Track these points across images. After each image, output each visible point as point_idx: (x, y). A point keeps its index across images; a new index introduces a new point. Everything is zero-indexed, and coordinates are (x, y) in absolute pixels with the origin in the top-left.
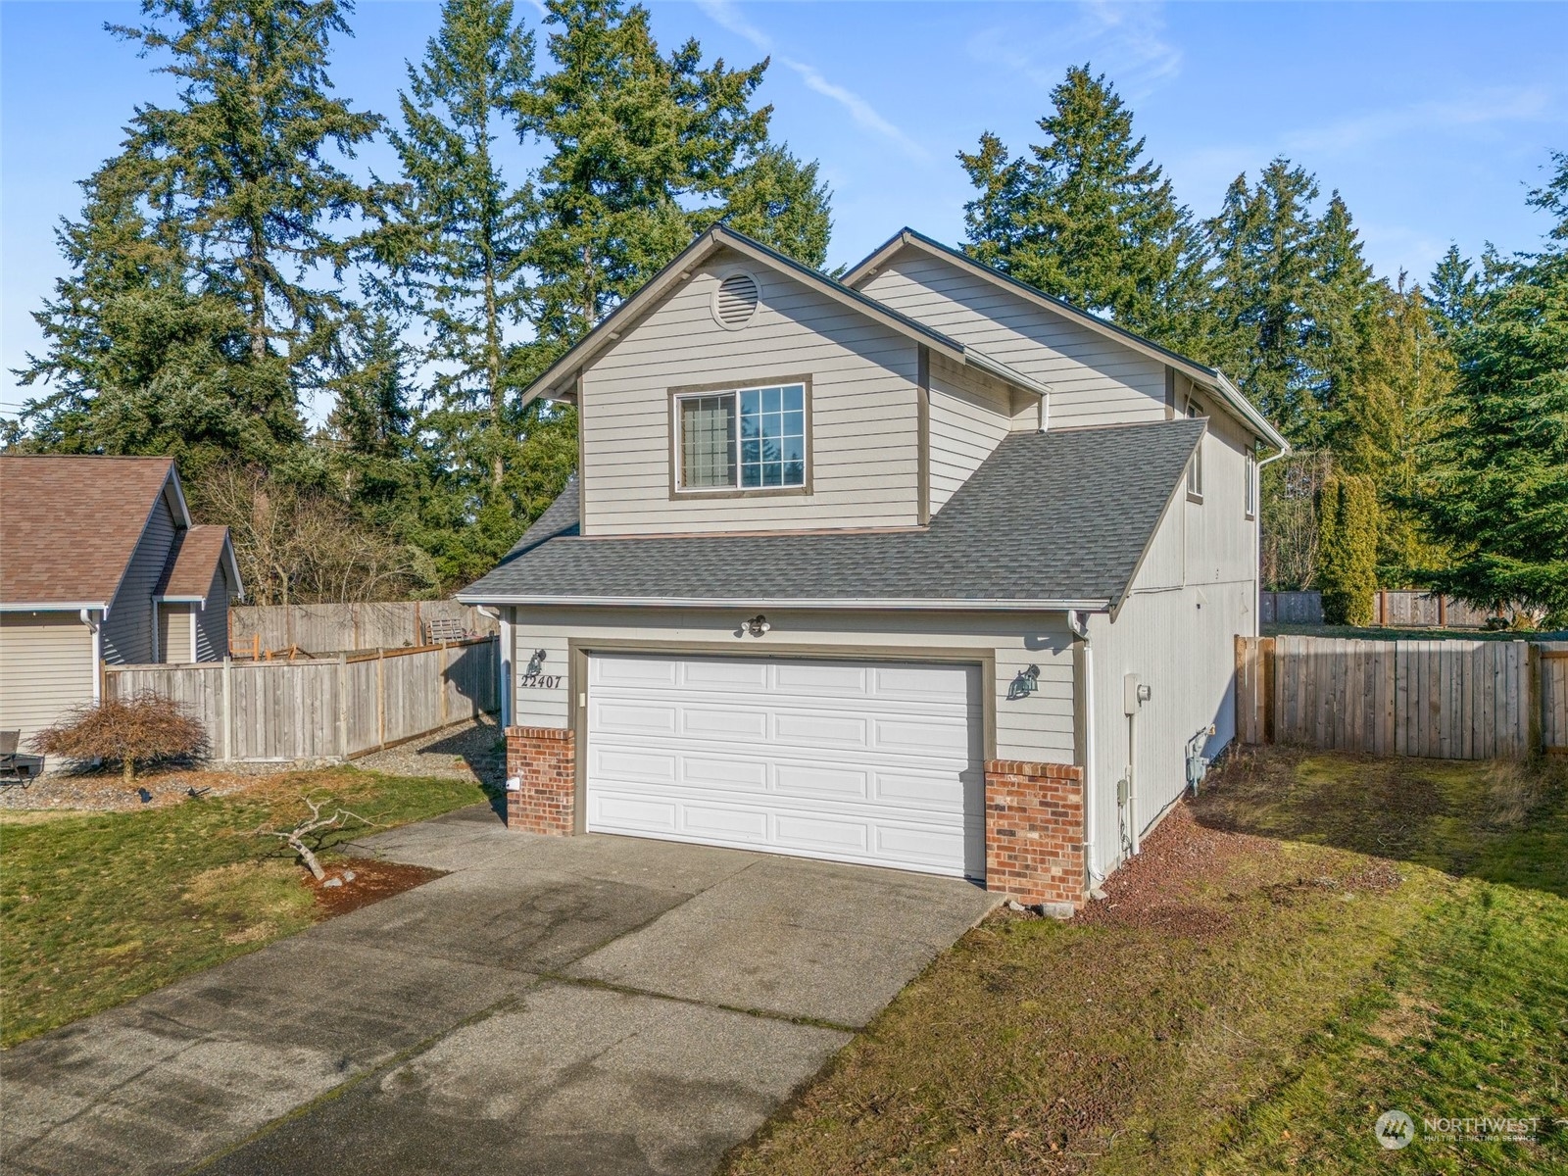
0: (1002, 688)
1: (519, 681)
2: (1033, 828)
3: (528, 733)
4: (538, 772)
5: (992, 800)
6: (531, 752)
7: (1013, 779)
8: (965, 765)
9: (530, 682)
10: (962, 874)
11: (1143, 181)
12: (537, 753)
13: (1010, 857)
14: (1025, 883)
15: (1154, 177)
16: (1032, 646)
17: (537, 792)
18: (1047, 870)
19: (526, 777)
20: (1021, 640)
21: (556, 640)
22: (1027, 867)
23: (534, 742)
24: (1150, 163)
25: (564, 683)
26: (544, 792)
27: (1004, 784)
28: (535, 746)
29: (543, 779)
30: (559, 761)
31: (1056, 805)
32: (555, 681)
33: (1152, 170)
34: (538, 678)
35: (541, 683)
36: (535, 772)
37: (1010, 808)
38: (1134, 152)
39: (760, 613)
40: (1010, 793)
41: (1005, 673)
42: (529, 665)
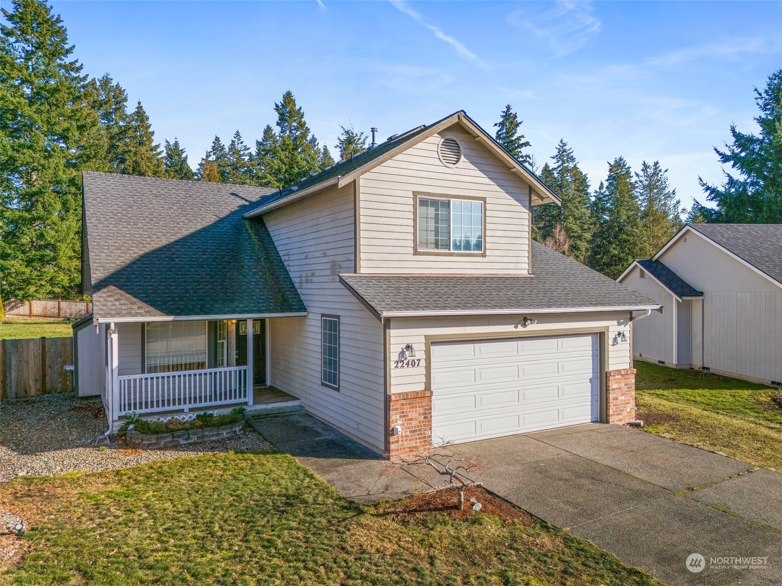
0: (611, 342)
1: (393, 365)
2: (622, 395)
3: (405, 396)
4: (412, 419)
5: (612, 386)
6: (406, 408)
7: (617, 377)
8: (591, 376)
9: (400, 365)
10: (590, 421)
11: (72, 70)
12: (411, 408)
13: (616, 408)
14: (620, 417)
15: (78, 70)
16: (619, 324)
17: (411, 432)
18: (626, 410)
19: (403, 425)
20: (615, 322)
21: (416, 336)
22: (621, 410)
23: (408, 401)
24: (76, 61)
25: (423, 363)
26: (416, 431)
27: (615, 379)
28: (410, 404)
29: (414, 423)
30: (425, 410)
31: (629, 384)
32: (417, 362)
33: (78, 65)
34: (405, 362)
35: (408, 364)
36: (410, 420)
37: (617, 389)
38: (68, 51)
39: (525, 316)
40: (616, 383)
41: (611, 335)
42: (399, 354)
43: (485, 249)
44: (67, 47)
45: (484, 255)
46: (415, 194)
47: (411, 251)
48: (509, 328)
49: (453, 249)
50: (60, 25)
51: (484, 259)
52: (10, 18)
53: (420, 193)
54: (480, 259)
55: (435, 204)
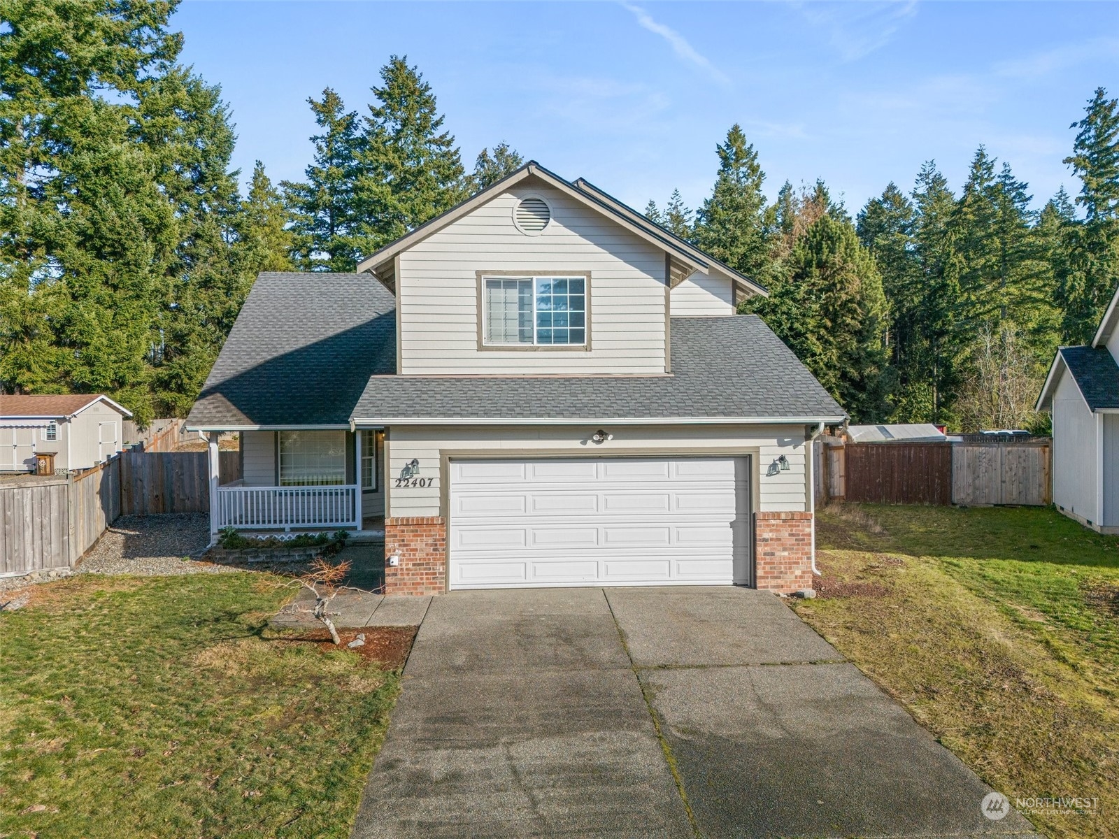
0: (764, 469)
1: (393, 483)
2: (785, 549)
3: (406, 522)
4: (416, 550)
5: (761, 535)
6: (408, 536)
7: (773, 522)
8: (733, 518)
9: (403, 483)
10: (731, 583)
11: (443, 144)
12: (414, 536)
13: (771, 568)
14: (780, 582)
15: (449, 143)
16: (781, 444)
17: (414, 565)
18: (792, 573)
19: (404, 555)
20: (774, 441)
21: (428, 452)
22: (781, 572)
23: (412, 528)
24: (448, 133)
25: (436, 483)
26: (422, 564)
27: (768, 526)
28: (412, 531)
29: (419, 555)
30: (435, 540)
31: (798, 535)
32: (427, 482)
33: (449, 137)
34: (411, 481)
35: (414, 484)
36: (412, 550)
37: (772, 539)
38: (437, 124)
39: (600, 428)
40: (771, 531)
41: (764, 462)
42: (403, 471)
43: (590, 340)
44: (435, 118)
45: (588, 349)
46: (479, 274)
47: (475, 346)
48: (574, 445)
49: (538, 342)
50: (428, 93)
51: (589, 354)
52: (380, 95)
53: (485, 272)
54: (583, 354)
55: (510, 284)
